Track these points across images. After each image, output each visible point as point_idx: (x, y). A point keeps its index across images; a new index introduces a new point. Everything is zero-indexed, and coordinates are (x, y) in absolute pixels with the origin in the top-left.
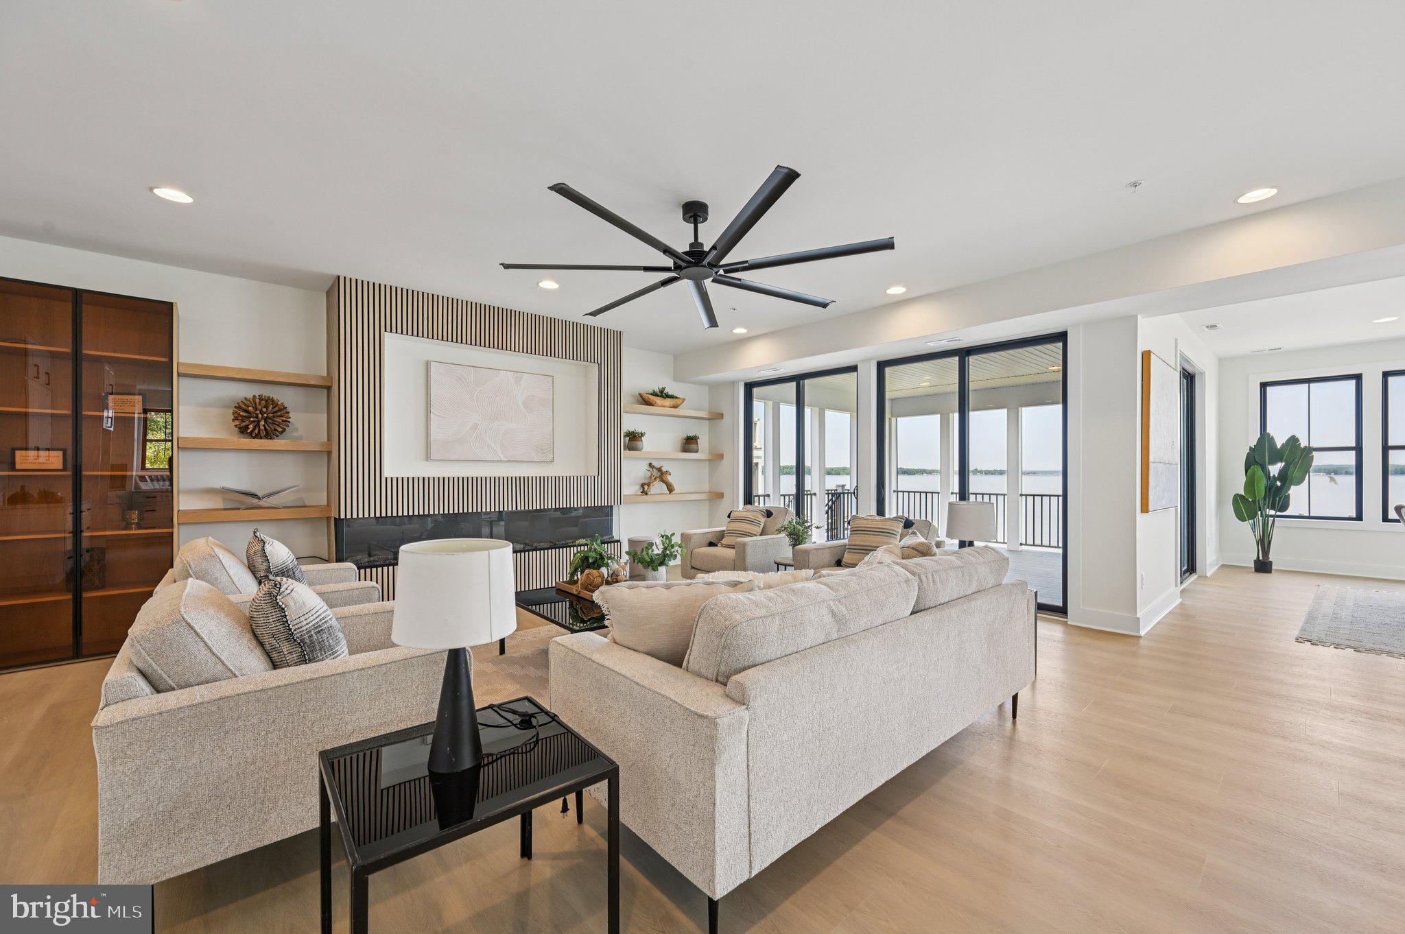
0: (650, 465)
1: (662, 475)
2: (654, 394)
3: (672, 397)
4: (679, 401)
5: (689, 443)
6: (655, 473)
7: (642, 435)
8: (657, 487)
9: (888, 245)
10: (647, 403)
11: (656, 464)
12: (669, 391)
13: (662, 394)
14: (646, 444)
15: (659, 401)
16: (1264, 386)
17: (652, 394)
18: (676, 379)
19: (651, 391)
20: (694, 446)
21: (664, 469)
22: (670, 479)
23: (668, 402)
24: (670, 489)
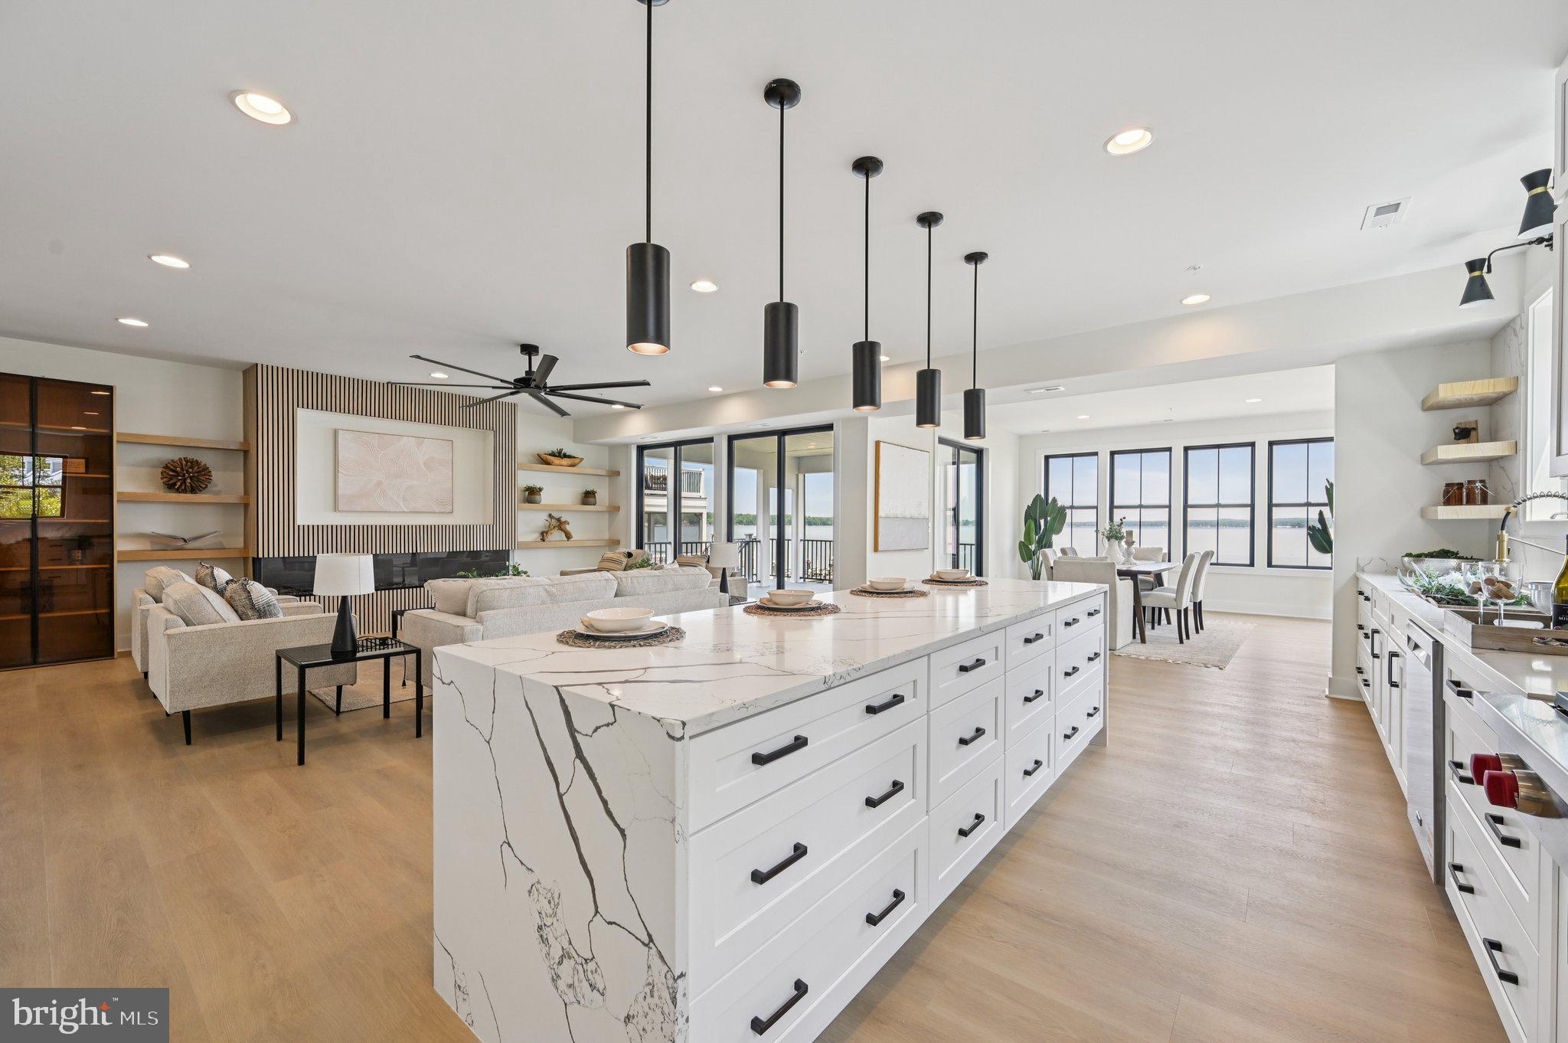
0: (550, 515)
1: (560, 525)
2: (553, 454)
3: (570, 457)
4: (577, 461)
5: (588, 497)
6: (554, 522)
7: (541, 489)
8: (557, 536)
9: (646, 384)
10: (547, 463)
11: (556, 515)
12: (567, 451)
13: (560, 454)
14: (545, 498)
15: (556, 460)
16: (1047, 458)
17: (550, 455)
18: (576, 440)
19: (550, 452)
20: (591, 500)
21: (563, 520)
22: (568, 528)
23: (565, 461)
24: (568, 536)
